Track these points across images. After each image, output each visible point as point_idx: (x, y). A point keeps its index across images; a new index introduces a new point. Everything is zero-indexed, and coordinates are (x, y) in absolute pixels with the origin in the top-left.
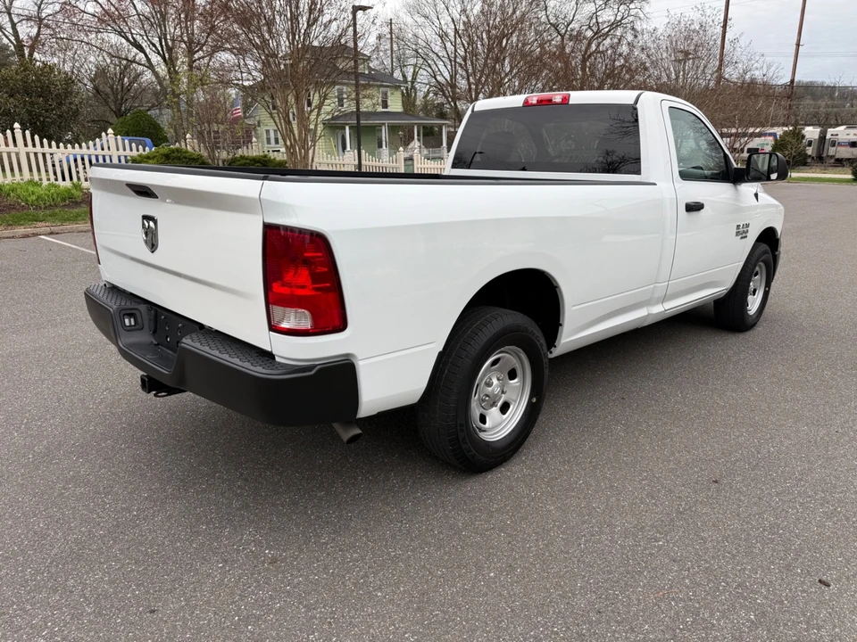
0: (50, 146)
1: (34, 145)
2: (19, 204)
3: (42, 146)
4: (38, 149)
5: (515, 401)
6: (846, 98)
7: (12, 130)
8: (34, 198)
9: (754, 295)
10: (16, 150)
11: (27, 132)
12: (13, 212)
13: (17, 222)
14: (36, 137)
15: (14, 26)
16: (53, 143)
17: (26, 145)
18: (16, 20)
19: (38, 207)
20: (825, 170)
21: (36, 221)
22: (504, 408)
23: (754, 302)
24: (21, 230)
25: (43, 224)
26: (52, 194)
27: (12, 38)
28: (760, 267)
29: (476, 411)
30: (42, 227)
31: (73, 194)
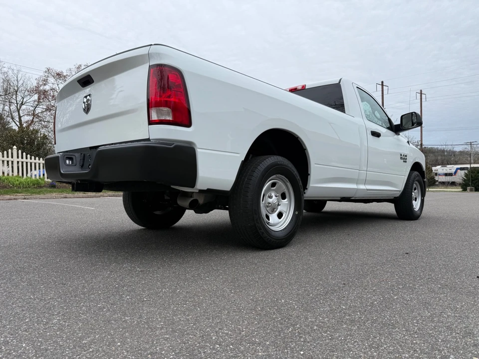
0: (31, 159)
1: (22, 158)
2: (9, 186)
3: (27, 158)
4: (24, 160)
5: (286, 212)
6: (451, 155)
7: (12, 149)
8: (18, 182)
9: (416, 201)
10: (12, 160)
11: (20, 151)
12: (4, 189)
13: (7, 193)
14: (24, 154)
15: (20, 117)
16: (33, 157)
17: (18, 157)
18: (21, 115)
19: (19, 187)
20: (446, 188)
21: (17, 193)
22: (280, 215)
23: (416, 205)
24: (8, 197)
25: (21, 194)
26: (28, 182)
27: (18, 124)
28: (416, 184)
29: (264, 212)
30: (20, 196)
31: (39, 182)
